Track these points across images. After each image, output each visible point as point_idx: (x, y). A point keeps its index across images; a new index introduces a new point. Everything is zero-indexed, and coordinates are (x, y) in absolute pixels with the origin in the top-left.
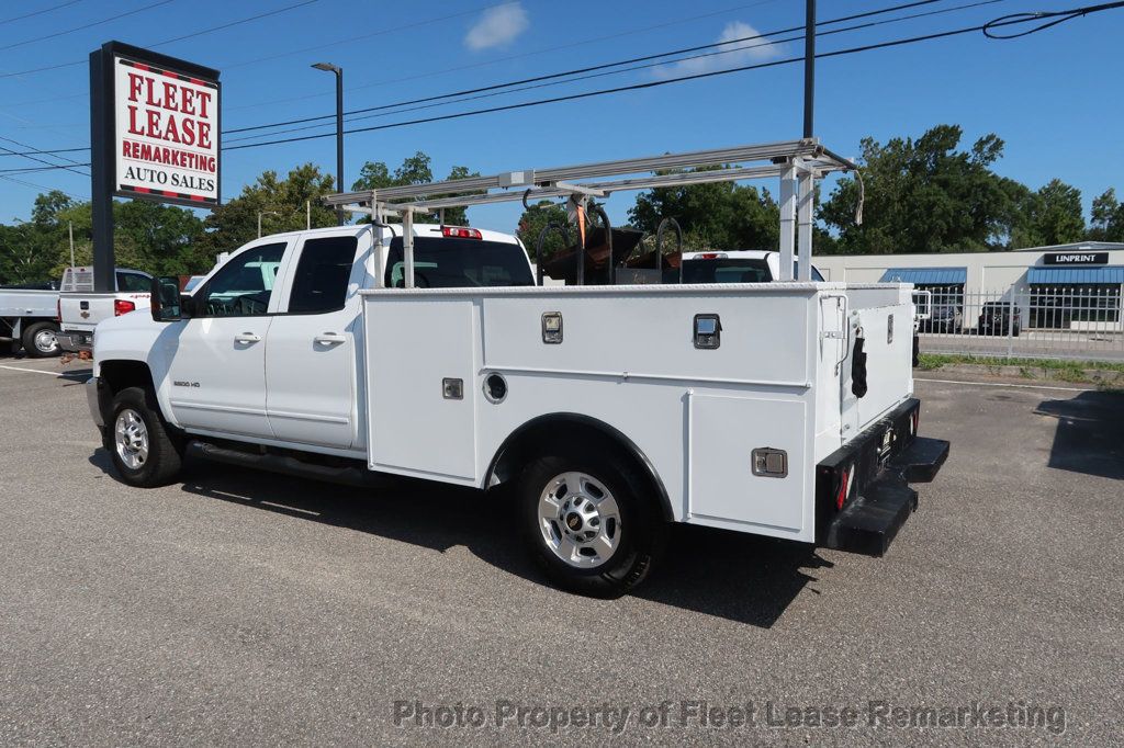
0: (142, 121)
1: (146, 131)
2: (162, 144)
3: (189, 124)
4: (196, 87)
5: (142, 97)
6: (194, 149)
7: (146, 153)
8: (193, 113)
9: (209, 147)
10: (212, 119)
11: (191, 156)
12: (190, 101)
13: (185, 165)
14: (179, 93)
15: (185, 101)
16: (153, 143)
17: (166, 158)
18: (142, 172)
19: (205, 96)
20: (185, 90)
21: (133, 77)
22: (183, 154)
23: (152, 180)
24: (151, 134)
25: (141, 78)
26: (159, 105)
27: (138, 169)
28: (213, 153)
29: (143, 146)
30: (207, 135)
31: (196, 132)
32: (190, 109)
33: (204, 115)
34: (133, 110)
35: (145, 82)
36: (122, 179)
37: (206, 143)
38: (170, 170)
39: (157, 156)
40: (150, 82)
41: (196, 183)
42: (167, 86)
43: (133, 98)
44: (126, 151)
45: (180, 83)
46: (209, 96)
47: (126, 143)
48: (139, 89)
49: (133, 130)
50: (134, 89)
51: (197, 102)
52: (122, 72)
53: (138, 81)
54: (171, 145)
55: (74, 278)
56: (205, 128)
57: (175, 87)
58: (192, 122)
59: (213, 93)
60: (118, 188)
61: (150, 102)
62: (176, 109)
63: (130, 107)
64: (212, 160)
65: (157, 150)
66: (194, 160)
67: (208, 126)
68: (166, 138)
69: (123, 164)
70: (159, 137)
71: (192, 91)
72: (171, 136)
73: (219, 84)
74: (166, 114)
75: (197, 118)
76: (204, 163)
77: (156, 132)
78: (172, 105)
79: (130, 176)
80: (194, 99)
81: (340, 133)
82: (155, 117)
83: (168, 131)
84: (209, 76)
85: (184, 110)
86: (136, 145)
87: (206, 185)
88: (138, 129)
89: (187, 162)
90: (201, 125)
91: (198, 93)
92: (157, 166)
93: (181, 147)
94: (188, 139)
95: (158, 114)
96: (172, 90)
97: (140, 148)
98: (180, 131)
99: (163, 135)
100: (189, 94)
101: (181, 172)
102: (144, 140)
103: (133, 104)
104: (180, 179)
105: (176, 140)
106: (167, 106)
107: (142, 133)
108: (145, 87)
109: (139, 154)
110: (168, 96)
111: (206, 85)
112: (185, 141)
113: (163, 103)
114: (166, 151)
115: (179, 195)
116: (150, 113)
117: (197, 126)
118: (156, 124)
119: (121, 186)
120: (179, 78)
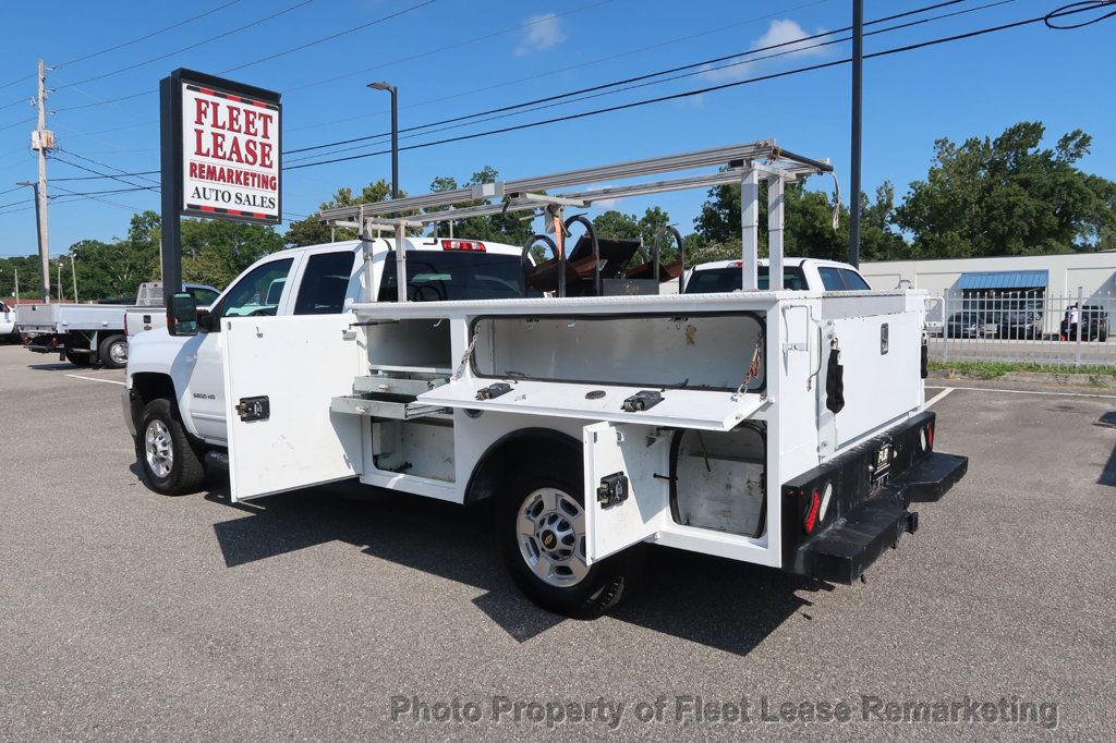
0: (207, 143)
1: (212, 153)
2: (226, 165)
3: (251, 145)
4: (258, 110)
5: (208, 120)
6: (257, 169)
7: (211, 173)
8: (255, 134)
9: (270, 166)
10: (273, 140)
11: (254, 175)
12: (253, 123)
13: (248, 185)
14: (243, 114)
15: (248, 122)
16: (218, 164)
17: (230, 177)
18: (207, 191)
19: (266, 118)
20: (247, 113)
21: (199, 101)
22: (246, 174)
23: (217, 199)
24: (216, 155)
25: (207, 103)
26: (223, 127)
27: (204, 189)
28: (274, 172)
29: (209, 167)
30: (268, 155)
31: (258, 152)
32: (252, 131)
33: (265, 136)
34: (199, 133)
35: (211, 106)
36: (189, 198)
37: (268, 163)
38: (234, 189)
39: (222, 177)
40: (216, 106)
41: (258, 201)
42: (231, 109)
43: (199, 121)
44: (193, 172)
45: (243, 106)
46: (271, 117)
47: (192, 165)
48: (205, 112)
49: (199, 152)
50: (201, 113)
51: (259, 124)
52: (189, 97)
53: (204, 105)
54: (235, 166)
55: (148, 293)
56: (267, 149)
57: (238, 110)
58: (255, 143)
59: (275, 114)
60: (185, 207)
61: (215, 125)
62: (239, 131)
63: (196, 130)
64: (273, 178)
65: (222, 170)
66: (256, 179)
67: (270, 146)
68: (230, 159)
69: (190, 184)
70: (223, 158)
71: (254, 114)
72: (234, 156)
73: (280, 105)
74: (230, 136)
75: (259, 139)
76: (266, 182)
77: (220, 154)
78: (236, 127)
79: (196, 196)
80: (256, 121)
81: (394, 151)
82: (220, 139)
83: (232, 152)
84: (270, 98)
85: (248, 132)
86: (202, 166)
87: (268, 203)
88: (204, 151)
89: (250, 181)
90: (263, 145)
91: (261, 115)
92: (221, 186)
93: (244, 167)
94: (251, 159)
95: (223, 136)
96: (235, 112)
97: (205, 169)
98: (243, 152)
99: (228, 156)
100: (251, 116)
101: (244, 191)
102: (209, 161)
103: (199, 127)
104: (244, 198)
105: (240, 160)
106: (231, 129)
107: (207, 154)
108: (210, 111)
109: (205, 174)
110: (232, 119)
111: (268, 107)
112: (247, 162)
113: (227, 126)
114: (230, 171)
115: (243, 213)
116: (215, 136)
117: (259, 147)
118: (221, 146)
119: (189, 205)
120: (242, 101)
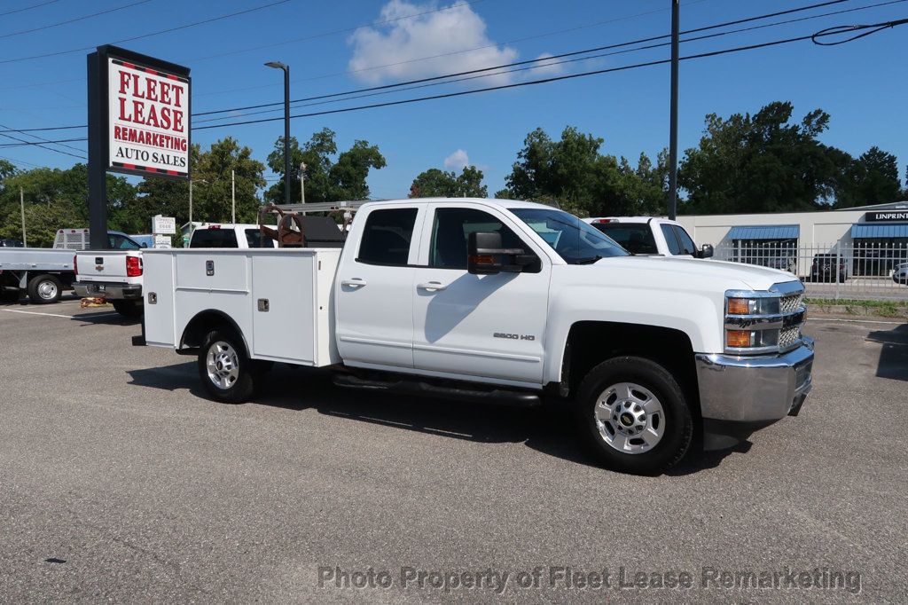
0: (129, 110)
1: (133, 118)
2: (145, 128)
3: (166, 112)
4: (172, 82)
5: (130, 90)
6: (170, 132)
7: (133, 136)
8: (169, 103)
9: (182, 131)
10: (184, 108)
11: (168, 138)
12: (167, 93)
13: (163, 146)
14: (159, 86)
15: (164, 93)
16: (138, 128)
17: (148, 140)
18: (129, 151)
19: (178, 89)
20: (163, 84)
21: (123, 74)
22: (162, 137)
23: (137, 158)
24: (136, 121)
25: (129, 75)
26: (143, 97)
27: (127, 149)
28: (185, 135)
29: (131, 130)
30: (180, 121)
31: (172, 118)
32: (167, 100)
33: (178, 104)
34: (122, 101)
35: (132, 78)
36: (114, 157)
37: (179, 128)
38: (151, 149)
39: (141, 139)
40: (136, 78)
41: (172, 160)
42: (149, 81)
43: (122, 91)
44: (117, 134)
45: (159, 79)
46: (182, 89)
47: (117, 128)
48: (127, 83)
49: (122, 117)
50: (124, 83)
51: (172, 94)
52: (114, 70)
53: (126, 77)
54: (153, 130)
55: (66, 238)
56: (179, 115)
57: (155, 82)
58: (169, 111)
59: (185, 86)
60: (111, 165)
61: (136, 94)
62: (156, 100)
63: (120, 98)
64: (184, 141)
65: (141, 133)
66: (170, 141)
67: (181, 113)
68: (149, 124)
69: (115, 145)
70: (143, 122)
71: (168, 85)
72: (152, 122)
73: (189, 79)
74: (148, 104)
75: (172, 107)
76: (177, 144)
77: (140, 119)
78: (153, 96)
79: (120, 155)
80: (170, 91)
81: (287, 118)
82: (140, 107)
83: (150, 118)
84: (181, 72)
85: (163, 101)
86: (125, 129)
87: (179, 162)
88: (127, 116)
89: (165, 143)
90: (176, 112)
91: (174, 86)
92: (142, 147)
93: (160, 131)
94: (165, 124)
95: (142, 104)
96: (153, 84)
97: (128, 132)
98: (159, 117)
99: (146, 121)
100: (166, 87)
101: (160, 151)
102: (131, 125)
103: (122, 96)
104: (159, 157)
105: (156, 125)
106: (149, 98)
107: (129, 120)
108: (131, 83)
109: (127, 137)
110: (150, 90)
111: (179, 80)
112: (163, 126)
113: (146, 95)
114: (148, 134)
115: (159, 170)
116: (136, 103)
117: (172, 114)
118: (141, 112)
119: (114, 163)
120: (158, 74)
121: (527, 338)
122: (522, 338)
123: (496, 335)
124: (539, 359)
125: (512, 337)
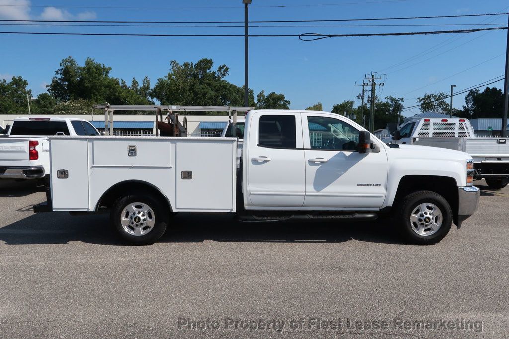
121: (377, 185)
122: (374, 185)
123: (358, 185)
124: (383, 195)
125: (368, 185)
